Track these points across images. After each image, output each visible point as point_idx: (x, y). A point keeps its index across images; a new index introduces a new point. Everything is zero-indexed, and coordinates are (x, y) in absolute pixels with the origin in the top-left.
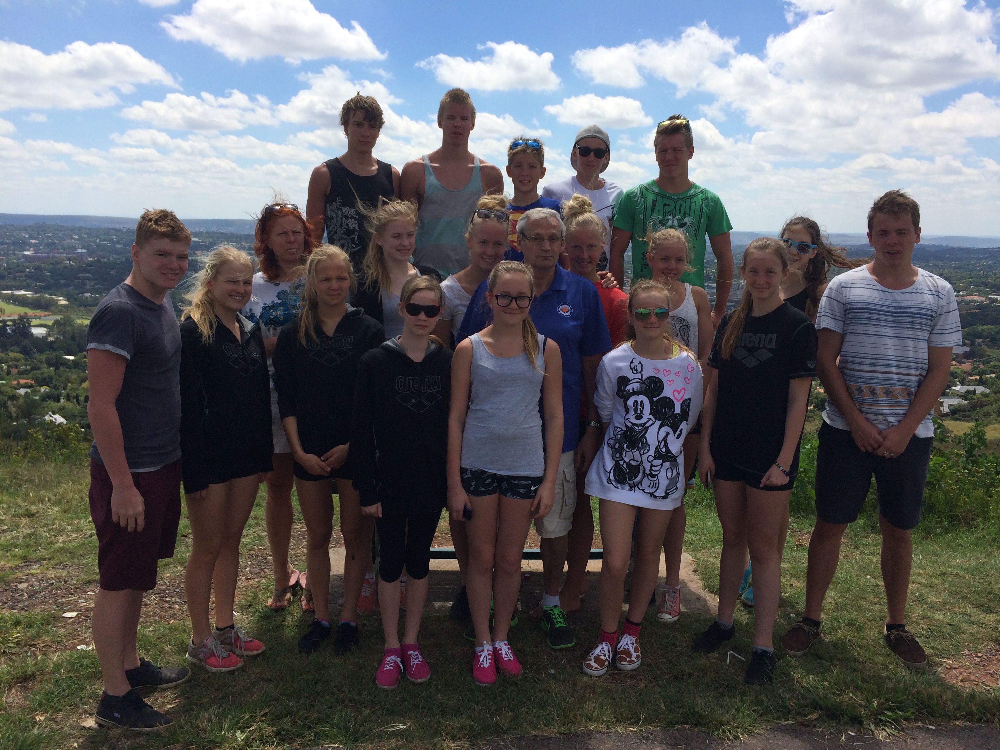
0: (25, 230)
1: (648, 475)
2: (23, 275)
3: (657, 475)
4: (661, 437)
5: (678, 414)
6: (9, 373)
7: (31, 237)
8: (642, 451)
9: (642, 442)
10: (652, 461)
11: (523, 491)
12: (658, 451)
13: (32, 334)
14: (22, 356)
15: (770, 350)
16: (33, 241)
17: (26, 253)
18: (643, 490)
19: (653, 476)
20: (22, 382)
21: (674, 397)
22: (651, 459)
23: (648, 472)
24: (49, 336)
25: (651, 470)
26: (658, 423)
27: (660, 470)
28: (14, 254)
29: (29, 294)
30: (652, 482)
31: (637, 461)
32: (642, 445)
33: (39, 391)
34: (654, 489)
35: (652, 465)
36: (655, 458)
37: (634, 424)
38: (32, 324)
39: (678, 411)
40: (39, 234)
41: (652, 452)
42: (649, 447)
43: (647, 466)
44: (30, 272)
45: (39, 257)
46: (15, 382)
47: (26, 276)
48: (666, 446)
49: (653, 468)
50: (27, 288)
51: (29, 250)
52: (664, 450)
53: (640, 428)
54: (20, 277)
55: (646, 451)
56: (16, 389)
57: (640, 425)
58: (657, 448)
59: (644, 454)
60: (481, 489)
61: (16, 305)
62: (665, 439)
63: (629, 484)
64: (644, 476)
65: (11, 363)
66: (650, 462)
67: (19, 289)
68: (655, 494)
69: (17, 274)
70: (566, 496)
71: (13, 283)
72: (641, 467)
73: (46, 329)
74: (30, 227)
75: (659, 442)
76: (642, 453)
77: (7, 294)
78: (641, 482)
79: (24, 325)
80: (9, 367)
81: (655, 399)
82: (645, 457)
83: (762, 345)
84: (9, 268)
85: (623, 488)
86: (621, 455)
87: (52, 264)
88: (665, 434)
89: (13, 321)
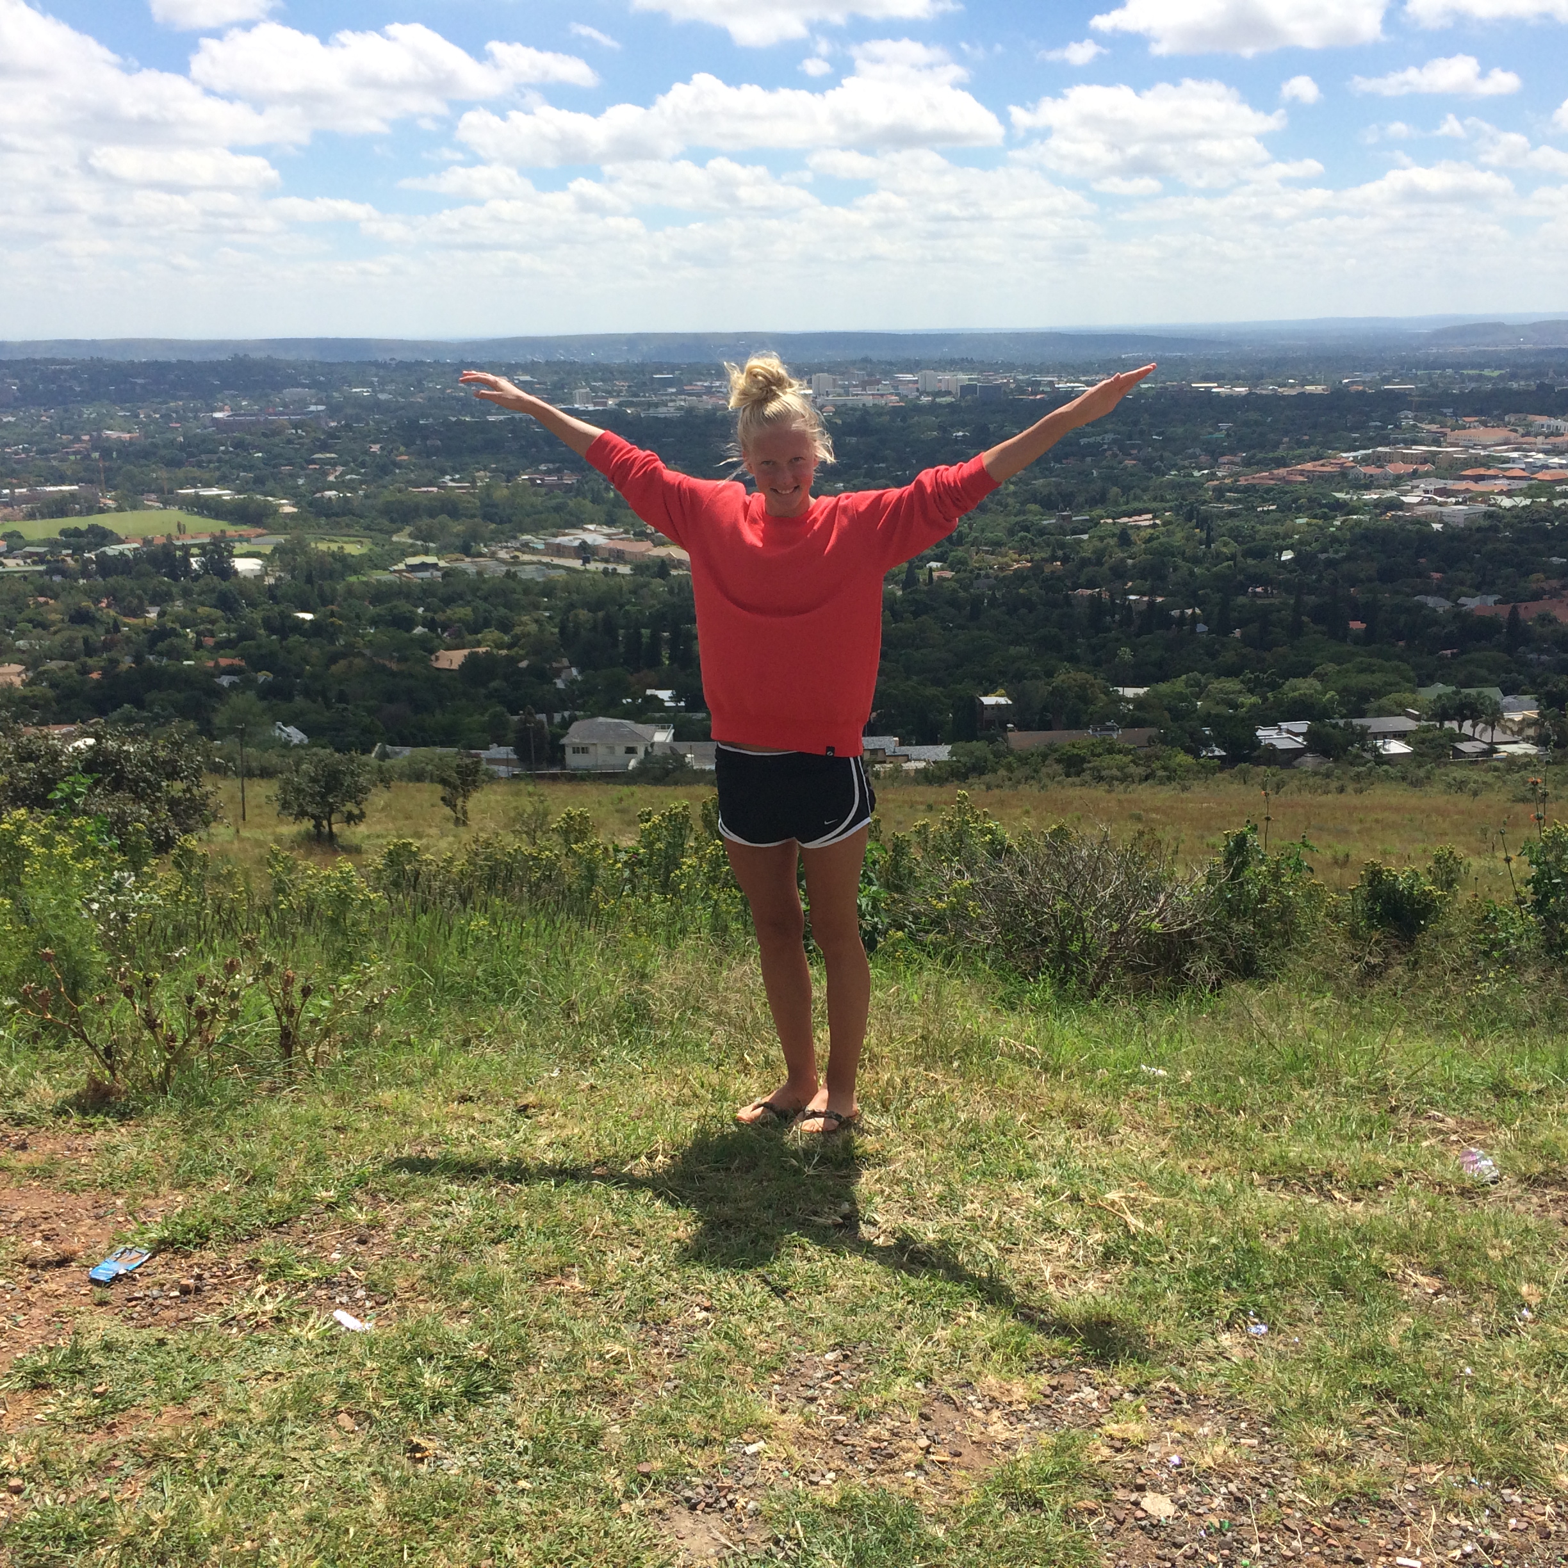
2: (215, 457)
6: (199, 646)
13: (236, 572)
14: (219, 613)
17: (218, 415)
20: (224, 662)
24: (267, 574)
28: (196, 418)
29: (226, 494)
33: (255, 680)
38: (235, 552)
44: (226, 452)
45: (241, 423)
46: (211, 664)
47: (220, 460)
50: (222, 482)
51: (221, 410)
54: (210, 462)
56: (213, 676)
61: (204, 516)
65: (202, 627)
67: (208, 485)
69: (204, 457)
71: (196, 472)
73: (259, 562)
77: (188, 495)
79: (221, 555)
80: (198, 634)
84: (189, 445)
87: (264, 435)
89: (202, 546)
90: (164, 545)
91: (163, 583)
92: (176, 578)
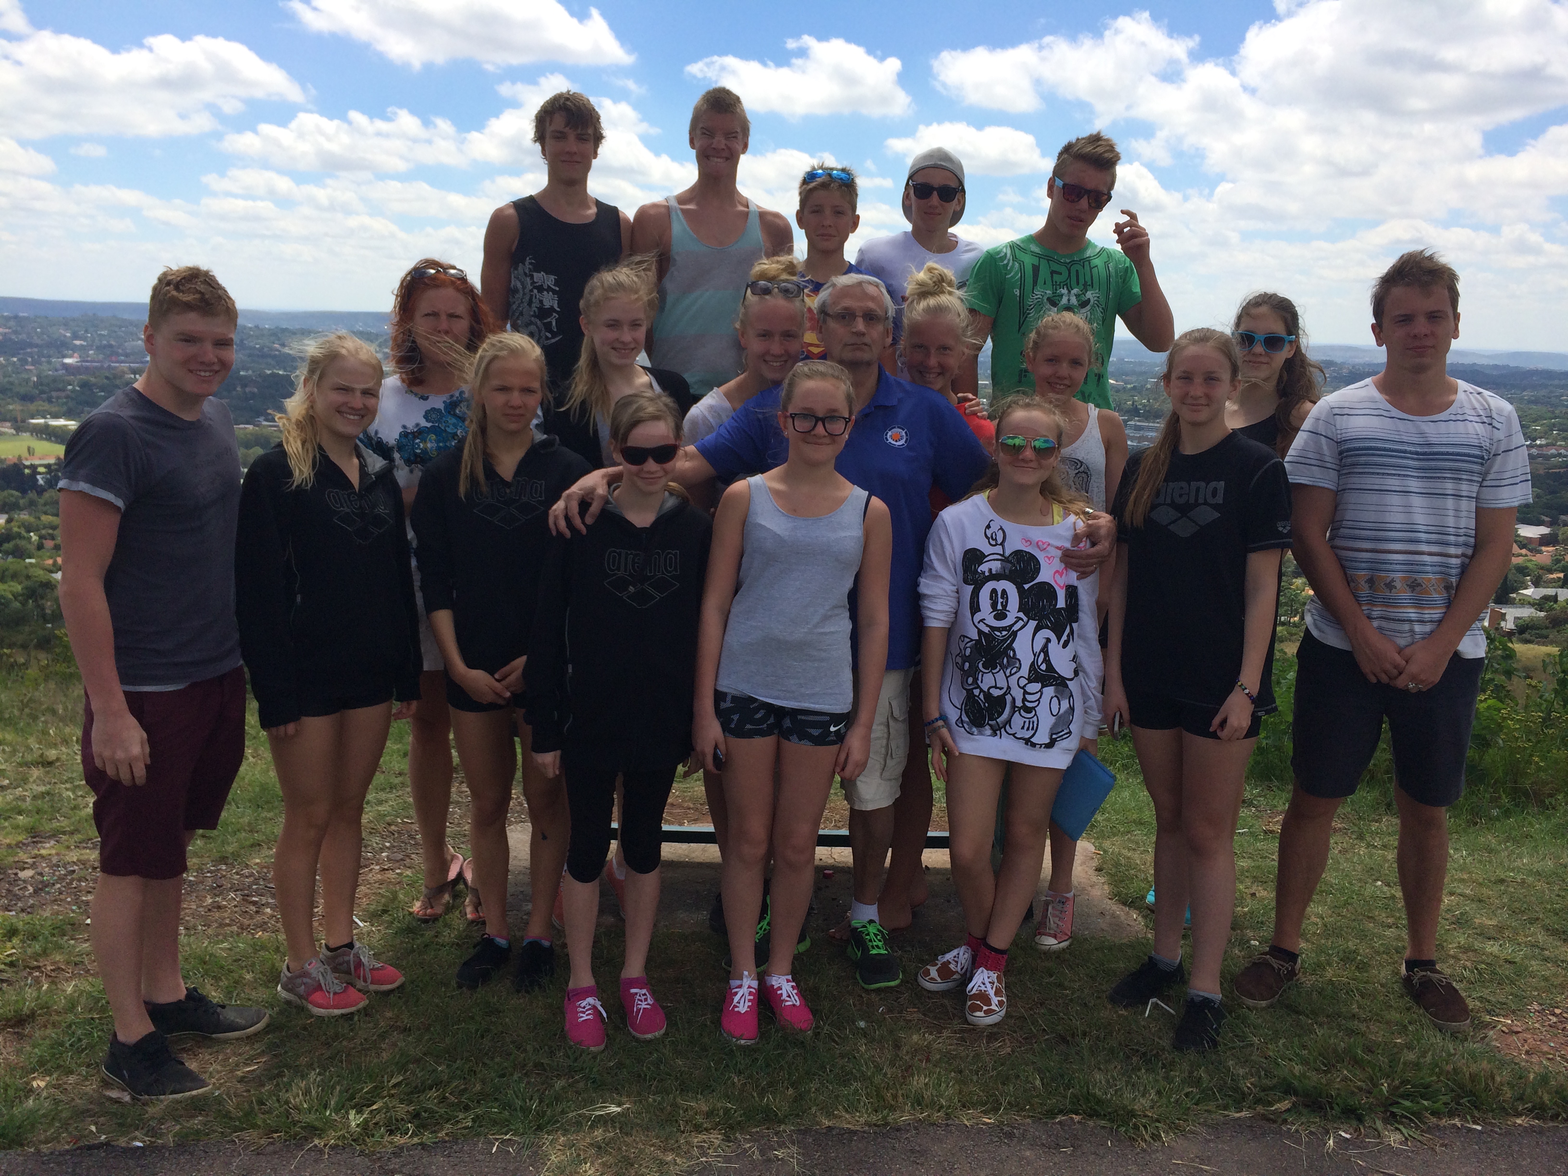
0: (66, 324)
1: (1020, 709)
2: (63, 394)
3: (1034, 708)
4: (1038, 648)
5: (1062, 608)
6: (40, 547)
7: (76, 336)
8: (1008, 671)
9: (1008, 657)
10: (1025, 686)
11: (815, 732)
12: (1035, 669)
15: (1215, 507)
16: (77, 342)
17: (68, 361)
18: (1014, 735)
19: (1029, 710)
21: (1055, 581)
22: (1023, 682)
23: (1019, 703)
25: (1024, 700)
26: (1033, 624)
27: (1039, 700)
28: (49, 363)
30: (1027, 720)
31: (1001, 689)
32: (1008, 661)
34: (1031, 732)
35: (1025, 693)
36: (1030, 681)
37: (993, 629)
39: (1061, 603)
40: (86, 331)
41: (1025, 671)
42: (1020, 664)
43: (1017, 694)
44: (73, 391)
45: (87, 368)
46: (50, 562)
47: (67, 397)
48: (1047, 661)
49: (1028, 697)
50: (67, 414)
51: (71, 356)
52: (1043, 667)
53: (1004, 633)
54: (59, 398)
55: (1015, 670)
56: (51, 572)
57: (1004, 629)
58: (1033, 664)
59: (1011, 675)
60: (748, 726)
61: (52, 441)
62: (1045, 650)
63: (991, 725)
64: (1015, 712)
65: (43, 532)
66: (1023, 688)
67: (56, 416)
68: (1033, 740)
69: (54, 394)
70: (893, 744)
71: (46, 406)
72: (1008, 698)
74: (74, 320)
75: (1035, 655)
76: (1008, 674)
77: (38, 424)
78: (1009, 722)
80: (41, 537)
81: (1026, 586)
82: (1013, 680)
83: (1201, 501)
84: (42, 384)
85: (980, 733)
86: (976, 680)
87: (107, 378)
88: (1044, 641)
89: (48, 466)
90: (15, 465)
91: (12, 496)
92: (24, 492)
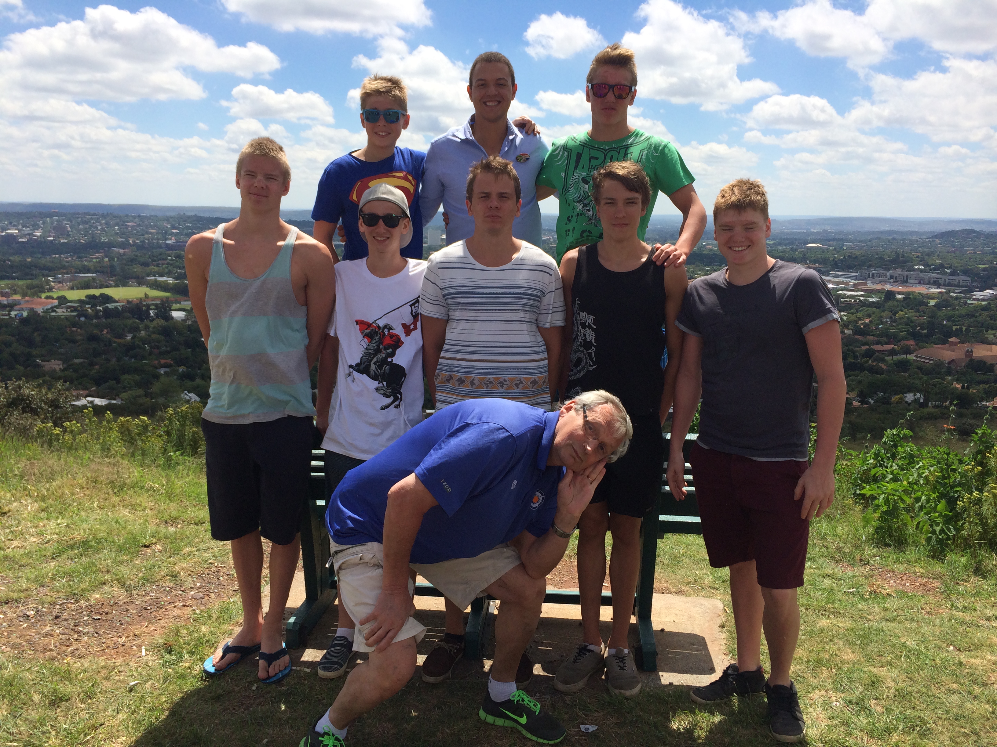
0: (167, 219)
2: (166, 262)
6: (151, 354)
7: (173, 227)
13: (172, 318)
14: (163, 338)
16: (174, 231)
17: (168, 242)
20: (163, 361)
24: (188, 319)
29: (171, 281)
33: (178, 370)
38: (172, 308)
40: (179, 225)
44: (171, 260)
47: (168, 264)
50: (169, 274)
51: (171, 239)
54: (163, 264)
56: (157, 368)
61: (159, 290)
65: (153, 344)
67: (161, 275)
69: (160, 262)
71: (156, 269)
73: (184, 313)
74: (172, 217)
77: (151, 280)
79: (165, 310)
80: (152, 347)
84: (153, 256)
89: (156, 305)
90: (137, 305)
91: (135, 322)
92: (142, 320)
